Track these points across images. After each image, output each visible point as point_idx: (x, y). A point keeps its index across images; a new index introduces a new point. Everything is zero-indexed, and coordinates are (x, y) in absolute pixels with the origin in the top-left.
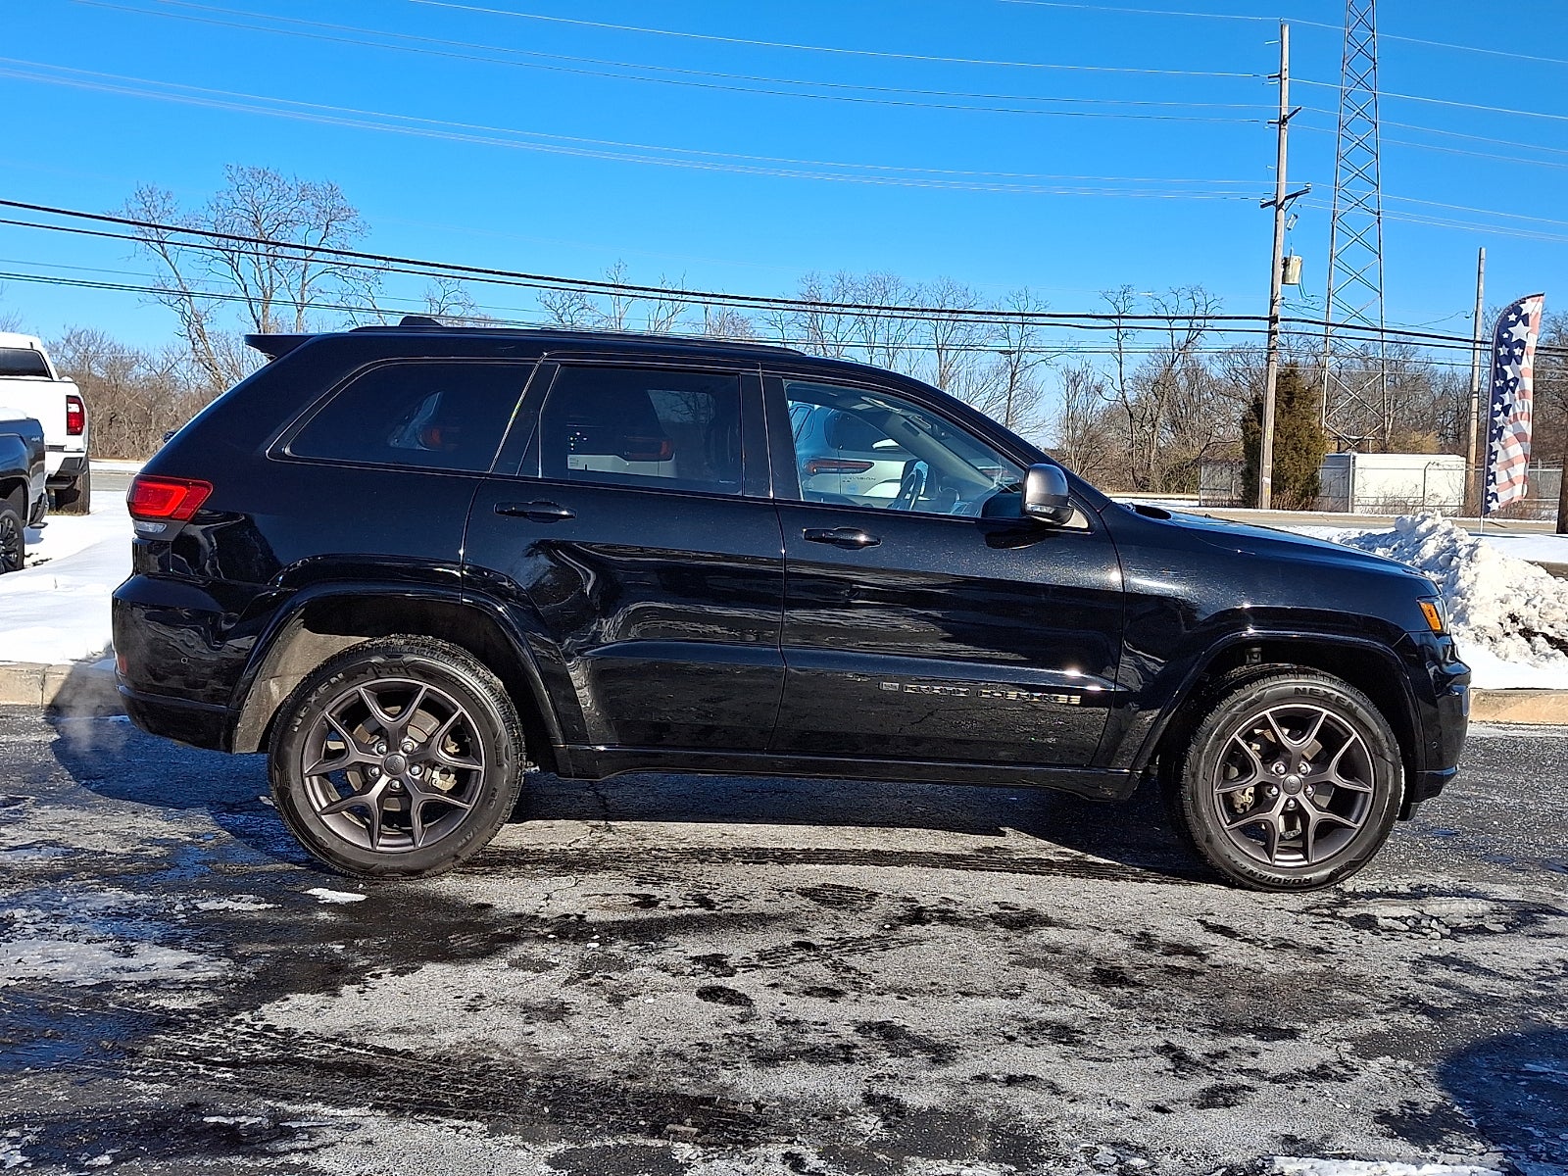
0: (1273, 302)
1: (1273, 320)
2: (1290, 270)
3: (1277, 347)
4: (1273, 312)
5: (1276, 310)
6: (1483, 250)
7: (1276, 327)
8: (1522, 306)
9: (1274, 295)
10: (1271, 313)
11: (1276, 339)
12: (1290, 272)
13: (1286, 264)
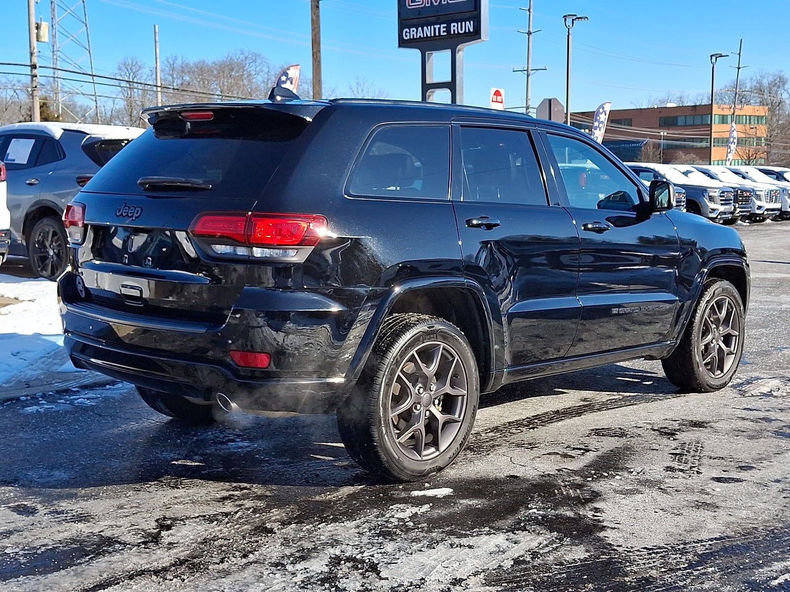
0: (32, 54)
1: (34, 67)
2: (41, 32)
3: (38, 87)
4: (33, 61)
5: (35, 60)
6: (157, 26)
7: (35, 72)
8: (288, 71)
9: (32, 49)
10: (31, 62)
11: (37, 81)
12: (42, 33)
13: (38, 28)
